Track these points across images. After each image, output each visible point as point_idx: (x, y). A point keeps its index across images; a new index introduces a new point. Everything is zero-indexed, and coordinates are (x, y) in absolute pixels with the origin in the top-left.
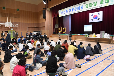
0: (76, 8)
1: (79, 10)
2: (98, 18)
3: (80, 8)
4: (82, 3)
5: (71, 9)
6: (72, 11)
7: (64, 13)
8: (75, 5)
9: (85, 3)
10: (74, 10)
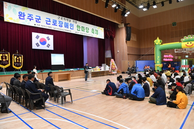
0: (62, 23)
1: (66, 29)
2: (47, 44)
3: (69, 27)
4: (72, 20)
5: (50, 19)
6: (52, 23)
7: (30, 20)
8: (61, 17)
9: (76, 23)
10: (58, 24)
